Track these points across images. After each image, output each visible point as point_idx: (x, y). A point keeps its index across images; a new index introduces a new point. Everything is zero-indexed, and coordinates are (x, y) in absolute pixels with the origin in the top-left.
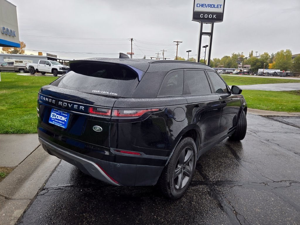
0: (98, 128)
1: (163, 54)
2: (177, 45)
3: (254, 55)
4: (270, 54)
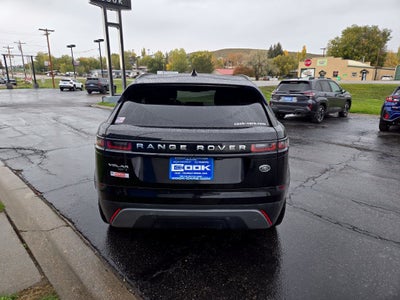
0: (265, 168)
1: (20, 48)
2: (47, 35)
3: (147, 53)
4: (164, 53)
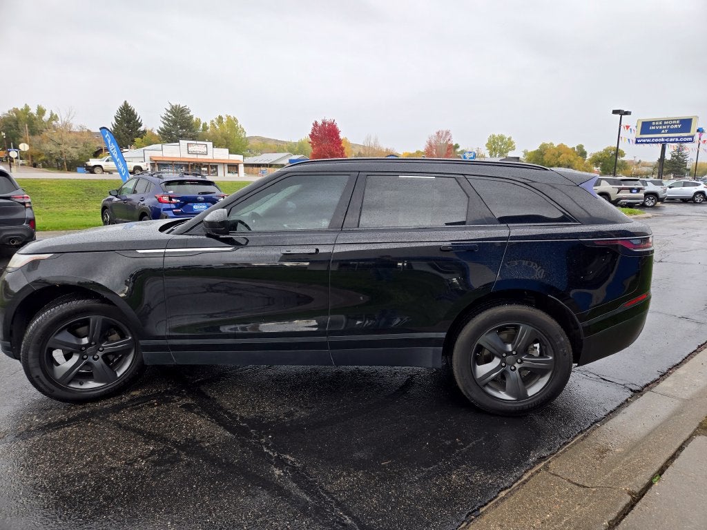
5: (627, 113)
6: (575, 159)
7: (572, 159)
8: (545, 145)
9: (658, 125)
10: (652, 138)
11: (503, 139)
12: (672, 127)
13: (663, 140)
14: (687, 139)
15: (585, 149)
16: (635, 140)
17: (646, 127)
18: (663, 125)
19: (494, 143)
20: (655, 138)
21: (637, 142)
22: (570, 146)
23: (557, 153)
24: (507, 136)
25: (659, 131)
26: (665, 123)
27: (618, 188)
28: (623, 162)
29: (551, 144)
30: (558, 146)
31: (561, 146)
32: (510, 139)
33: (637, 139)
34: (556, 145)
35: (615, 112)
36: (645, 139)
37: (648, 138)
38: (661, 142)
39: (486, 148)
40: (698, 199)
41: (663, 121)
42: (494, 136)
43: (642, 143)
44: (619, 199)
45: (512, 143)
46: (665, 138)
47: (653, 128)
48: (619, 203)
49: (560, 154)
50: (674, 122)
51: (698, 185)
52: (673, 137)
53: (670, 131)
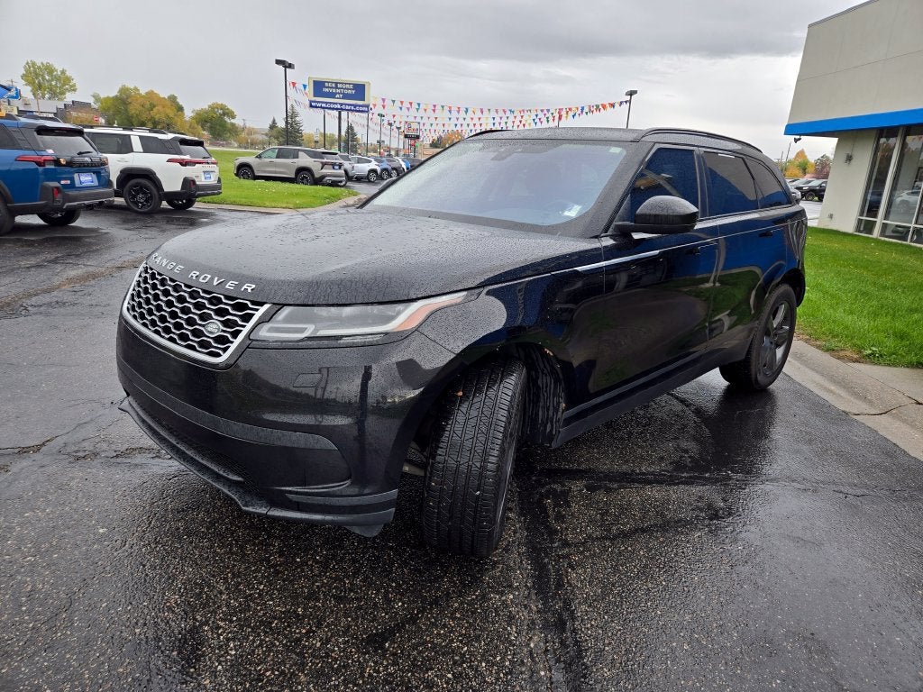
5: (291, 66)
6: (175, 115)
7: (171, 115)
8: (128, 89)
9: (332, 88)
10: (327, 103)
11: (53, 71)
12: (346, 92)
13: (339, 107)
14: (361, 109)
15: (181, 101)
16: (308, 103)
17: (319, 87)
18: (337, 88)
19: (37, 75)
20: (331, 103)
21: (311, 106)
22: (162, 96)
23: (148, 103)
24: (59, 67)
25: (332, 95)
26: (339, 86)
27: (322, 163)
28: (233, 125)
29: (136, 89)
30: (147, 93)
31: (151, 94)
32: (63, 72)
33: (311, 102)
34: (143, 92)
35: (278, 62)
36: (318, 102)
37: (323, 102)
38: (337, 109)
39: (24, 82)
40: (373, 178)
41: (336, 84)
42: (34, 64)
43: (316, 107)
44: (323, 177)
45: (69, 79)
46: (341, 104)
47: (327, 90)
48: (324, 180)
49: (153, 106)
50: (348, 86)
51: (370, 162)
52: (349, 105)
53: (346, 96)
